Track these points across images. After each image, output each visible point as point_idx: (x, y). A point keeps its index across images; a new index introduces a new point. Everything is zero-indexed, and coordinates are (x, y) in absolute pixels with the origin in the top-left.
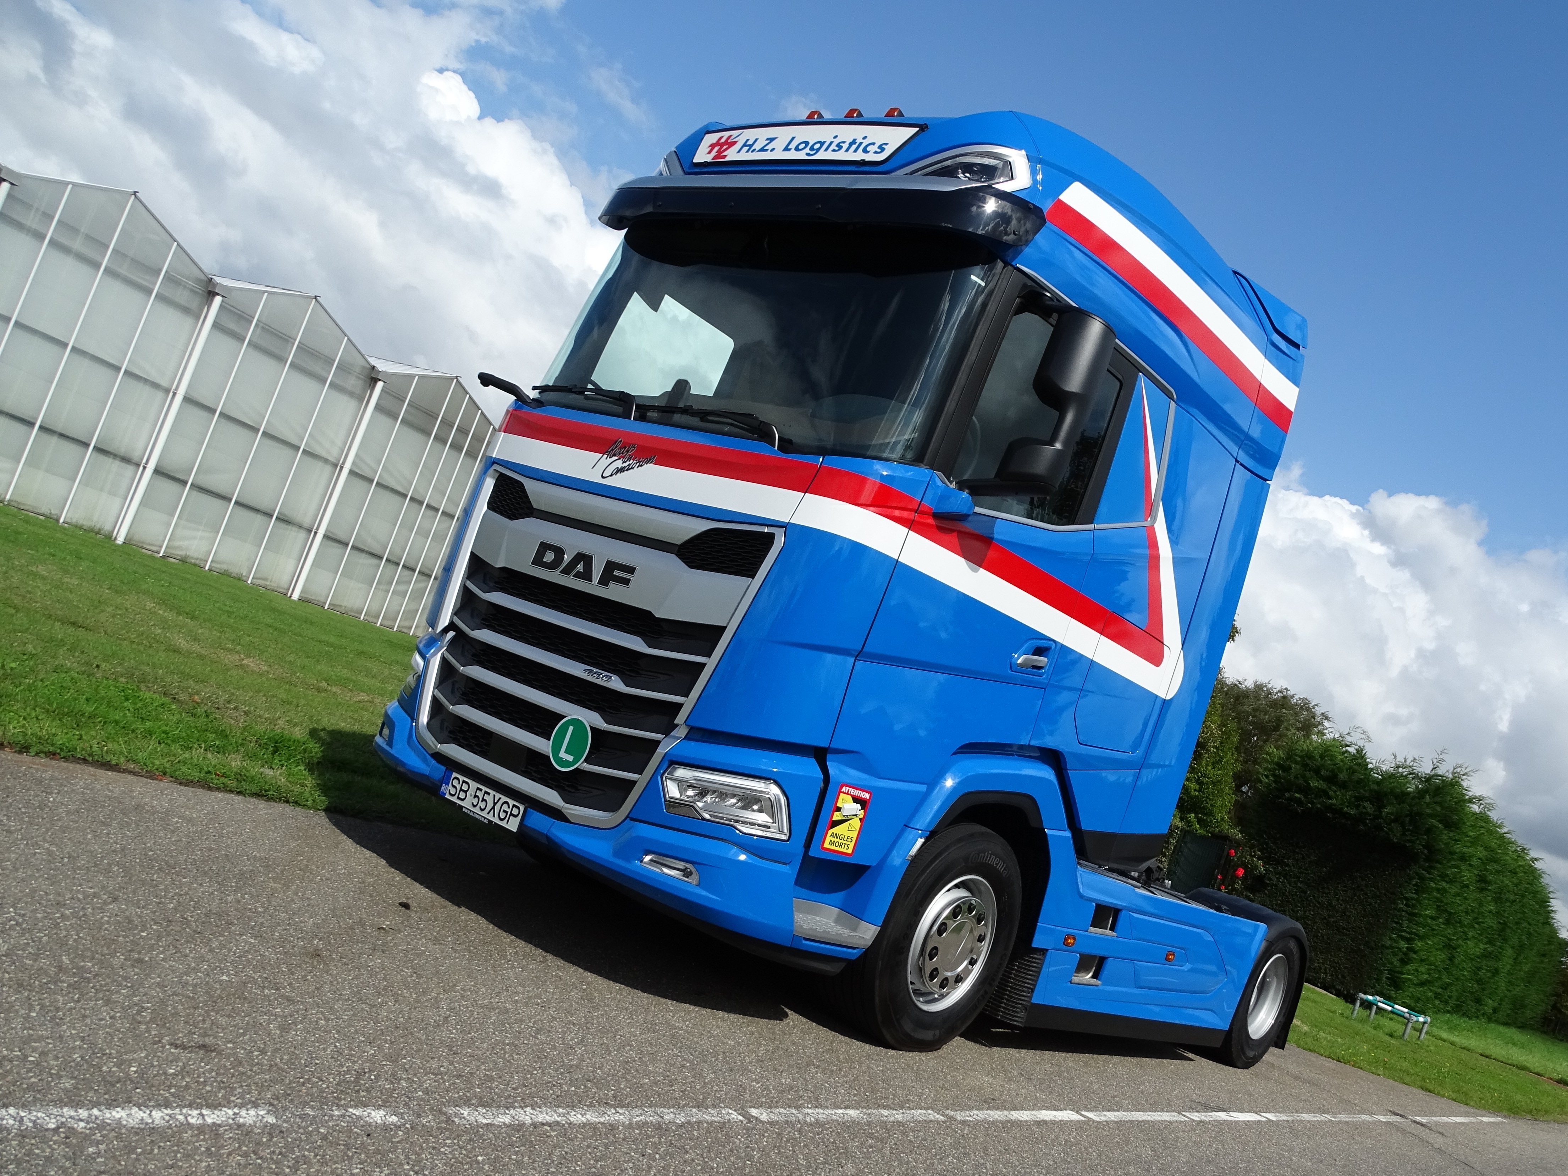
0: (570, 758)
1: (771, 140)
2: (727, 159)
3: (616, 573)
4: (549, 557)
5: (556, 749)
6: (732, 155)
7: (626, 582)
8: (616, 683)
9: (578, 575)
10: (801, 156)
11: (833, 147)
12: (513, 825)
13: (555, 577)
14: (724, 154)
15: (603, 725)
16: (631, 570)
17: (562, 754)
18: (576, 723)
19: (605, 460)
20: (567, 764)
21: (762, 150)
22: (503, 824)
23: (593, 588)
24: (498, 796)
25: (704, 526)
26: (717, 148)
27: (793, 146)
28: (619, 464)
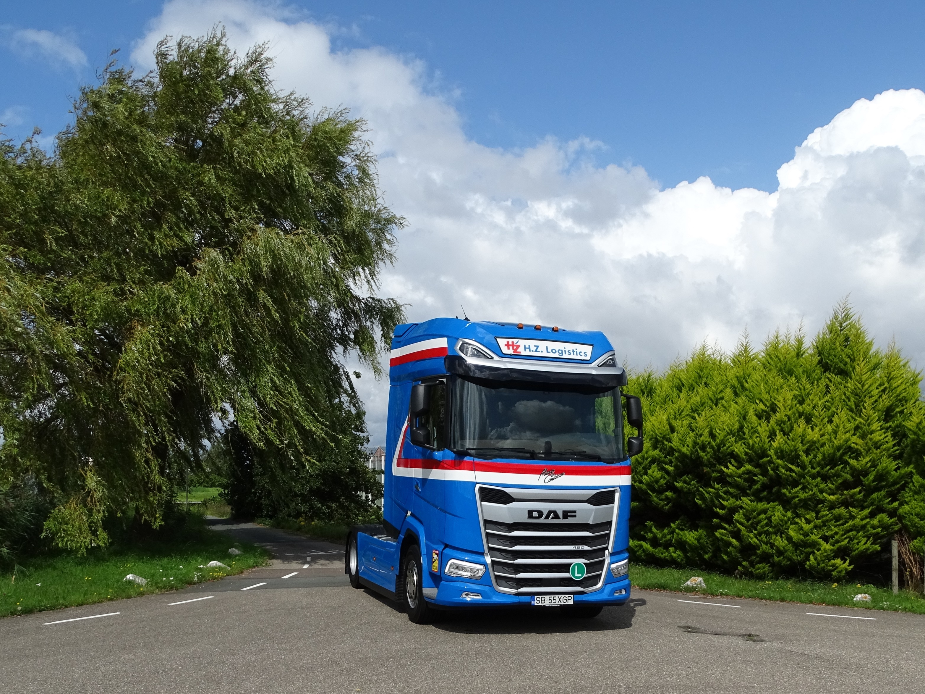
0: (580, 575)
1: (538, 347)
2: (522, 354)
3: (569, 514)
4: (535, 514)
5: (573, 574)
6: (522, 351)
7: (575, 516)
8: (586, 548)
9: (552, 518)
10: (557, 355)
11: (567, 353)
12: (571, 602)
13: (542, 520)
14: (518, 350)
15: (587, 561)
16: (575, 512)
17: (576, 575)
18: (578, 564)
19: (543, 477)
20: (580, 577)
21: (536, 351)
22: (567, 603)
23: (561, 521)
24: (560, 596)
25: (595, 492)
26: (511, 348)
27: (549, 350)
28: (550, 477)
